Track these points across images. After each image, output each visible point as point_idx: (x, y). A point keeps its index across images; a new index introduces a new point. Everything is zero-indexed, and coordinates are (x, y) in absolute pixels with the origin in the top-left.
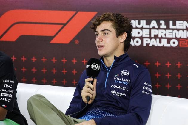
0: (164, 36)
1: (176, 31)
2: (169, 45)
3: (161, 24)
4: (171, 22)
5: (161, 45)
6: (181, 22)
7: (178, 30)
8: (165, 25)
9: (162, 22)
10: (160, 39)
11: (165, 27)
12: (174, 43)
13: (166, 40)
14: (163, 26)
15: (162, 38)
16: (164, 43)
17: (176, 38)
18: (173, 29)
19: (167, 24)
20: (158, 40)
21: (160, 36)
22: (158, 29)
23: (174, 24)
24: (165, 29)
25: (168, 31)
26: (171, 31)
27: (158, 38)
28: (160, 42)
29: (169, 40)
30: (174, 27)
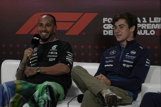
0: (145, 28)
1: (154, 25)
2: (149, 34)
3: (143, 20)
4: (150, 19)
5: (143, 34)
6: (158, 18)
7: (155, 23)
8: (146, 20)
9: (144, 19)
10: (143, 30)
11: (146, 22)
12: (152, 32)
13: (147, 31)
14: (145, 21)
15: (144, 29)
16: (146, 32)
17: (154, 29)
18: (152, 23)
19: (148, 20)
20: (141, 31)
21: (142, 28)
22: (141, 23)
23: (153, 20)
24: (146, 23)
25: (148, 24)
26: (151, 24)
27: (141, 29)
28: (143, 32)
29: (149, 31)
30: (153, 22)
